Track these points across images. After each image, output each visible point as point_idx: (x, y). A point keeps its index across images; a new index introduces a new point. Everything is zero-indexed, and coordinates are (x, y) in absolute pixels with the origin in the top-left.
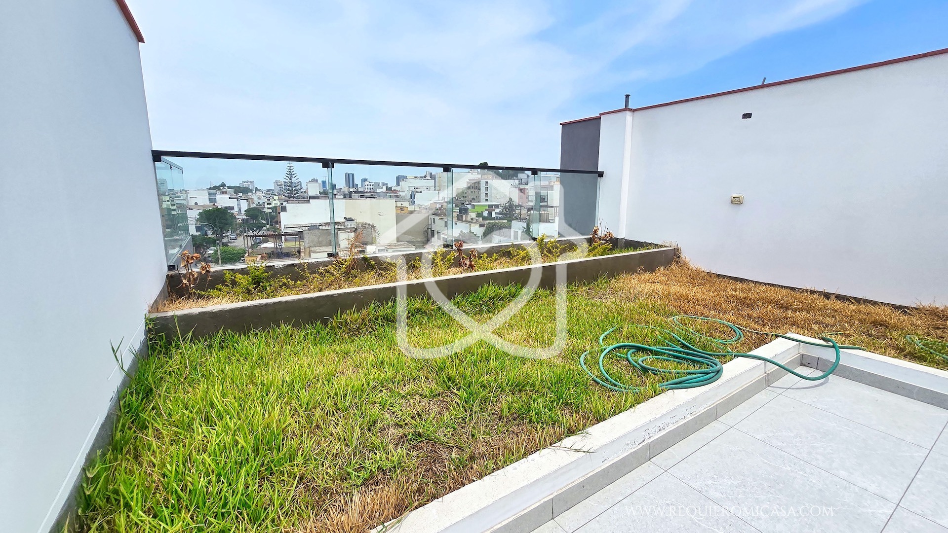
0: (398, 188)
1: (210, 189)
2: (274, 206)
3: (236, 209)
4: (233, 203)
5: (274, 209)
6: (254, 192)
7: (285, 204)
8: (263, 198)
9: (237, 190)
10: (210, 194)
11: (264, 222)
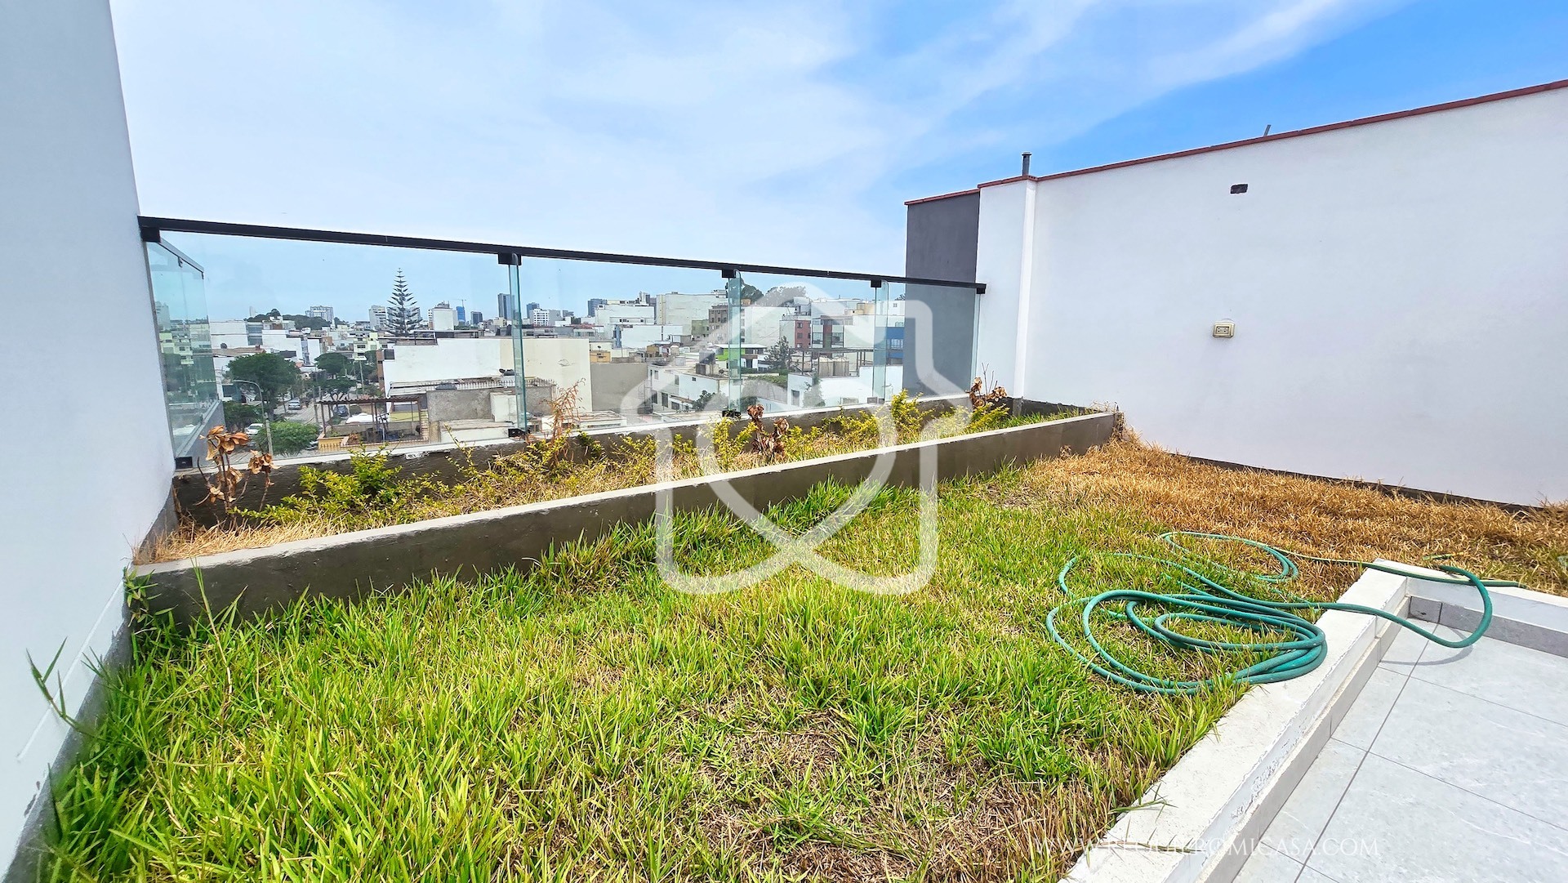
0: (591, 321)
1: (251, 320)
2: (370, 350)
3: (300, 355)
4: (294, 345)
5: (371, 355)
6: (333, 325)
7: (390, 346)
8: (349, 336)
9: (301, 322)
10: (249, 328)
11: (352, 378)
